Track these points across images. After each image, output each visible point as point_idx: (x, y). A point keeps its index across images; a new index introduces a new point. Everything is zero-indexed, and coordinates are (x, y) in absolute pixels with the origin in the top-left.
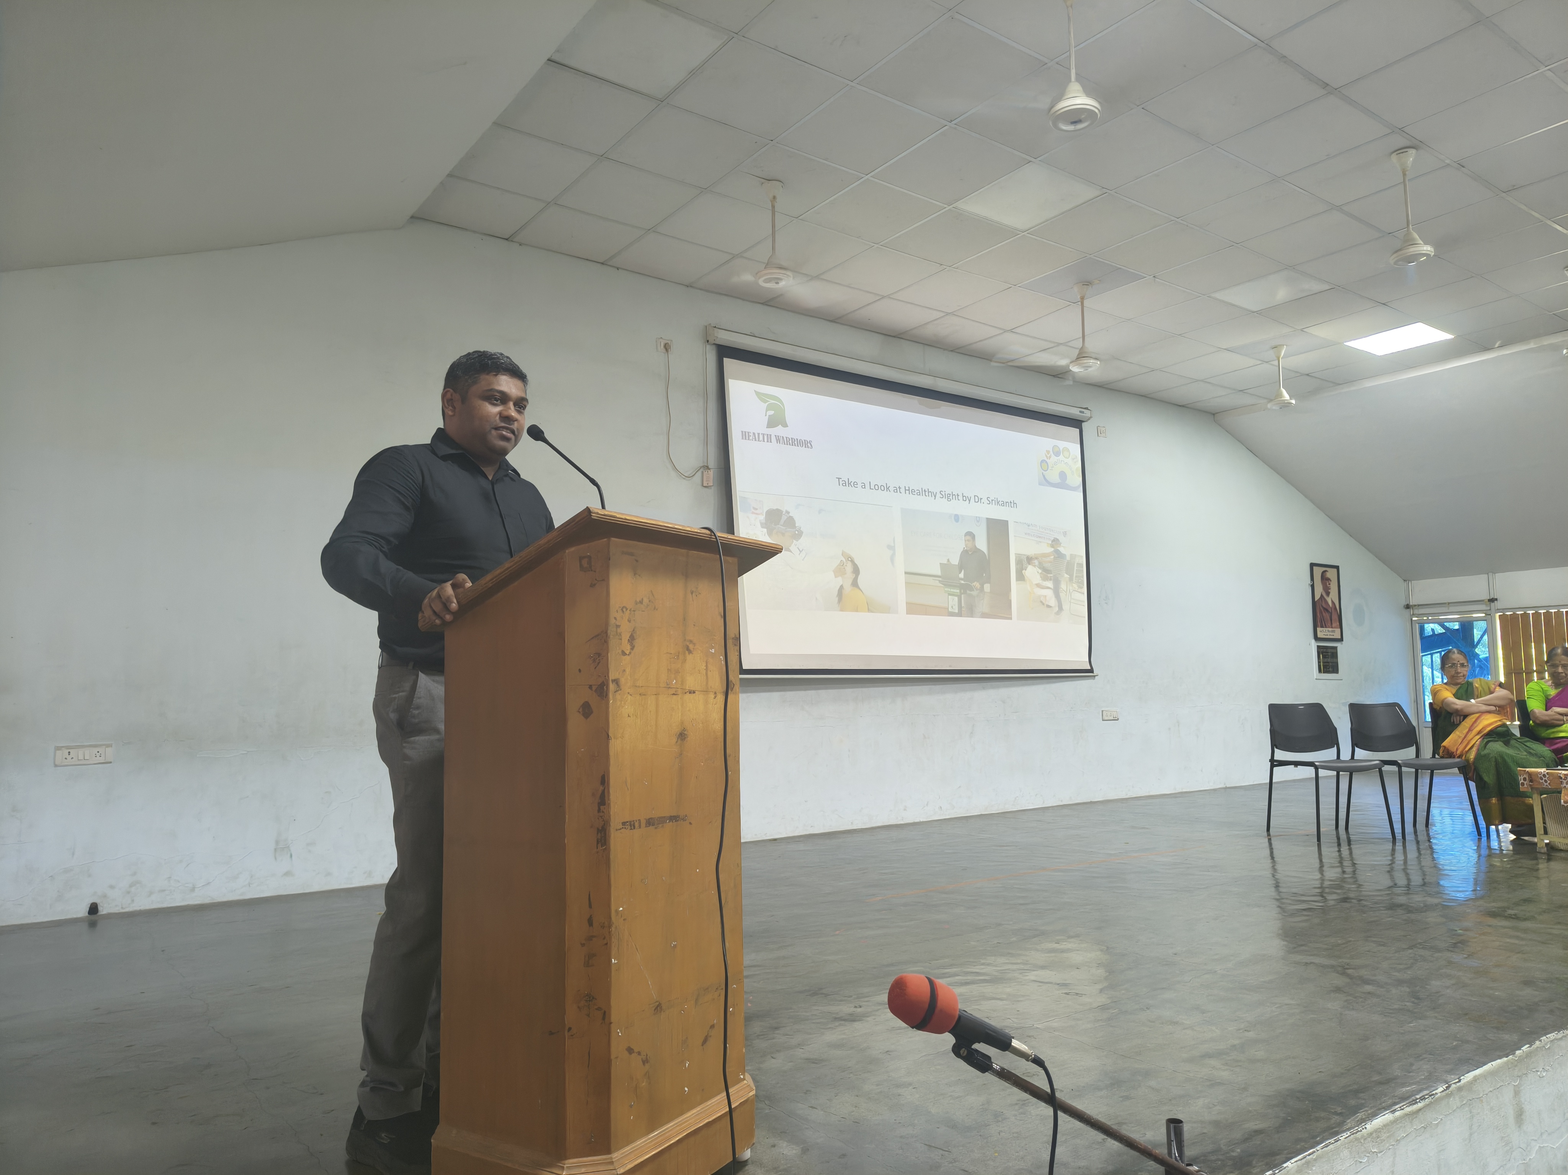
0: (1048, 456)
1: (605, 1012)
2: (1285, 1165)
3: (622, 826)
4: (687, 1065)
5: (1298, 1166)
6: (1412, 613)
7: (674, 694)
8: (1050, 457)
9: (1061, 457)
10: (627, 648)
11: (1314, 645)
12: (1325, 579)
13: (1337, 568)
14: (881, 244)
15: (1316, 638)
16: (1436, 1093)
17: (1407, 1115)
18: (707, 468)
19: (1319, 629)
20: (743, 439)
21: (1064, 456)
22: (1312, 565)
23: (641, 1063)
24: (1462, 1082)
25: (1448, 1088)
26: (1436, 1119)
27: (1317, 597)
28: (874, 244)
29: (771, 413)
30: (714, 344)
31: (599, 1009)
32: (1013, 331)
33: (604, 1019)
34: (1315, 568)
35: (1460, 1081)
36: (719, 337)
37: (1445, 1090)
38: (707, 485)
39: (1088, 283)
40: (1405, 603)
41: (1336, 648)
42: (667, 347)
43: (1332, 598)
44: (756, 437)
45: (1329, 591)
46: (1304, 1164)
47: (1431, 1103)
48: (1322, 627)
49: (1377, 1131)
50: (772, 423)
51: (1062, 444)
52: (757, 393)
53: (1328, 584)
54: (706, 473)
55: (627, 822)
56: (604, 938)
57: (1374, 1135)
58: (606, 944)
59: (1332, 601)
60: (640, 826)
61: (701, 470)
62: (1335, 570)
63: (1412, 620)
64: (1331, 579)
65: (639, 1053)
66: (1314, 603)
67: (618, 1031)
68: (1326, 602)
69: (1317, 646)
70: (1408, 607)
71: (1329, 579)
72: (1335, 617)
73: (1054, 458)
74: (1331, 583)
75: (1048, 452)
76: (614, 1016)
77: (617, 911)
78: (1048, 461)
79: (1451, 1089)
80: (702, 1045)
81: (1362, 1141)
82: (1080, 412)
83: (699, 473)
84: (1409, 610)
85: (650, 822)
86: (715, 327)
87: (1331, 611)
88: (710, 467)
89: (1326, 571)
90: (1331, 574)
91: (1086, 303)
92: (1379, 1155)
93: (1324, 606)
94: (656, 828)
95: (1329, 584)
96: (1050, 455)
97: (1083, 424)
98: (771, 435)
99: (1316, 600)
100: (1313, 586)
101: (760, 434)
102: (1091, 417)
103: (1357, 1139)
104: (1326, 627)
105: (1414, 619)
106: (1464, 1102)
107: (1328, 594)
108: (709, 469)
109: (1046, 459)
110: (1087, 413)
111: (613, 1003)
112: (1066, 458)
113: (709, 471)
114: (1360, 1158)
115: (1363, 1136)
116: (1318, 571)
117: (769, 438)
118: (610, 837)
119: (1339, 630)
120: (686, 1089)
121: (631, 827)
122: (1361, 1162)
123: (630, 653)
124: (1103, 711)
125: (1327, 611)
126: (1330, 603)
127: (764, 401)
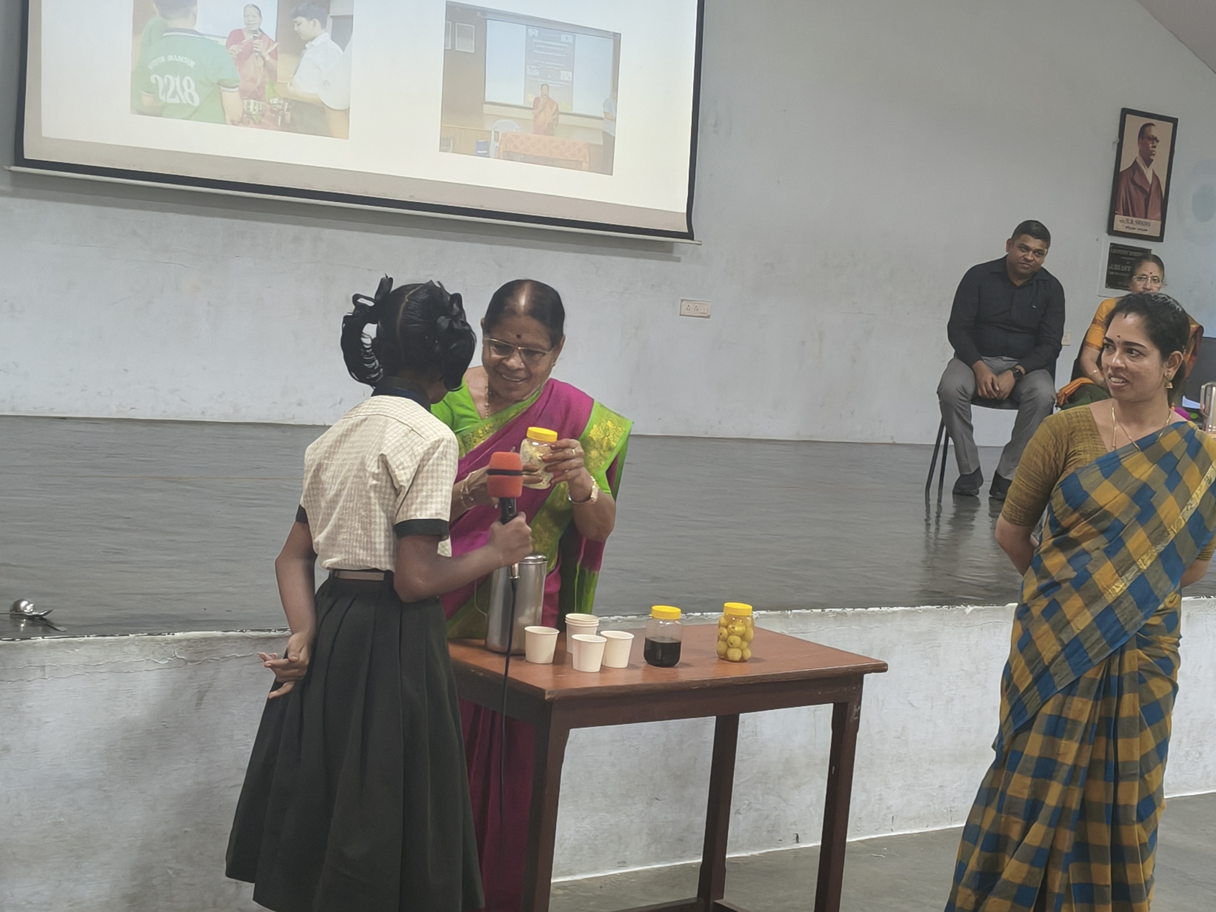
11: (1107, 241)
12: (1145, 137)
13: (1175, 121)
15: (1111, 231)
19: (1118, 218)
22: (1125, 112)
27: (1125, 166)
34: (1128, 116)
43: (1155, 170)
45: (1152, 157)
48: (1126, 213)
53: (1151, 145)
59: (1155, 176)
62: (1171, 124)
64: (1158, 139)
66: (1118, 175)
68: (1143, 175)
69: (1113, 246)
71: (1155, 139)
72: (1155, 201)
74: (1158, 145)
87: (1148, 190)
89: (1152, 124)
90: (1161, 130)
93: (1137, 178)
95: (1154, 147)
99: (1121, 170)
100: (1119, 147)
104: (1134, 216)
107: (1148, 162)
116: (1134, 124)
119: (1159, 223)
124: (682, 300)
125: (1143, 190)
126: (1149, 177)
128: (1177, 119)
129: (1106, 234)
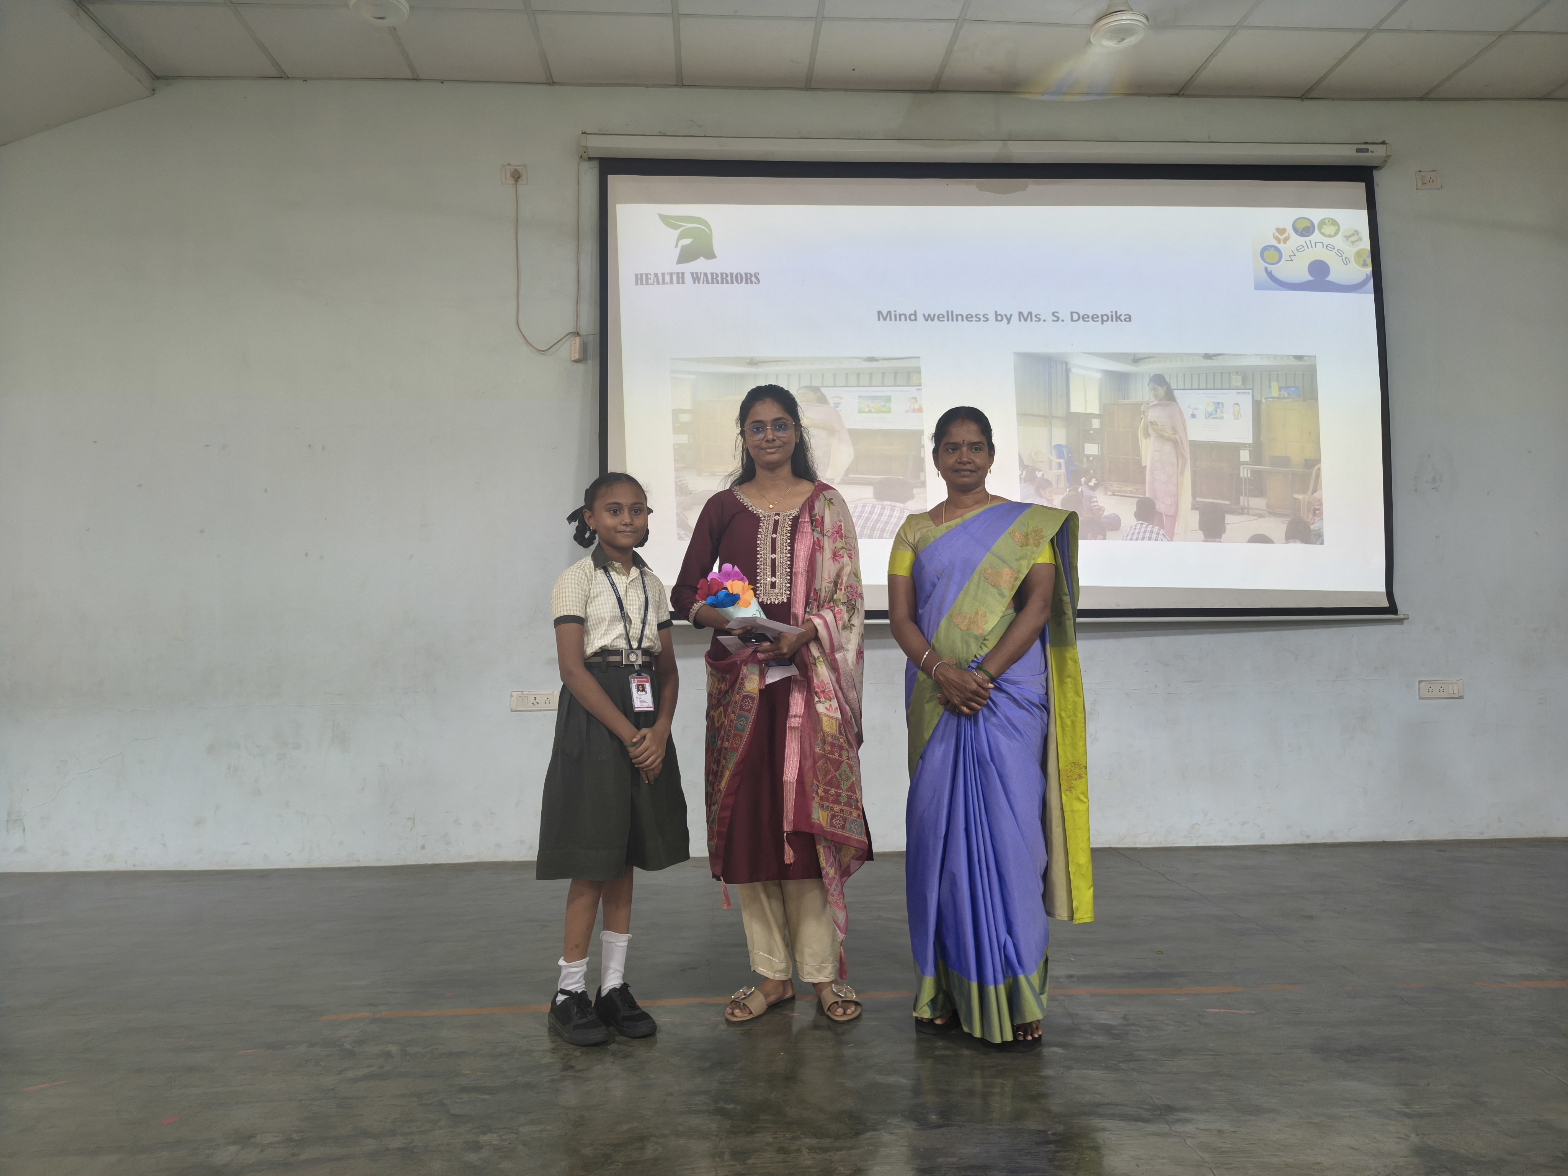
0: (1282, 237)
8: (1286, 240)
9: (1316, 236)
18: (576, 335)
20: (637, 284)
21: (1323, 234)
29: (687, 241)
30: (590, 159)
36: (589, 145)
38: (576, 359)
42: (516, 176)
44: (659, 279)
50: (686, 256)
51: (1317, 214)
52: (664, 219)
54: (574, 341)
61: (568, 339)
73: (1296, 240)
75: (1281, 231)
78: (1281, 246)
83: (566, 344)
86: (596, 134)
88: (580, 330)
96: (1286, 235)
97: (1375, 172)
98: (683, 274)
101: (666, 275)
102: (1394, 158)
108: (580, 334)
109: (1275, 243)
110: (1378, 152)
112: (1330, 236)
113: (578, 338)
117: (681, 278)
124: (1420, 682)
127: (676, 227)
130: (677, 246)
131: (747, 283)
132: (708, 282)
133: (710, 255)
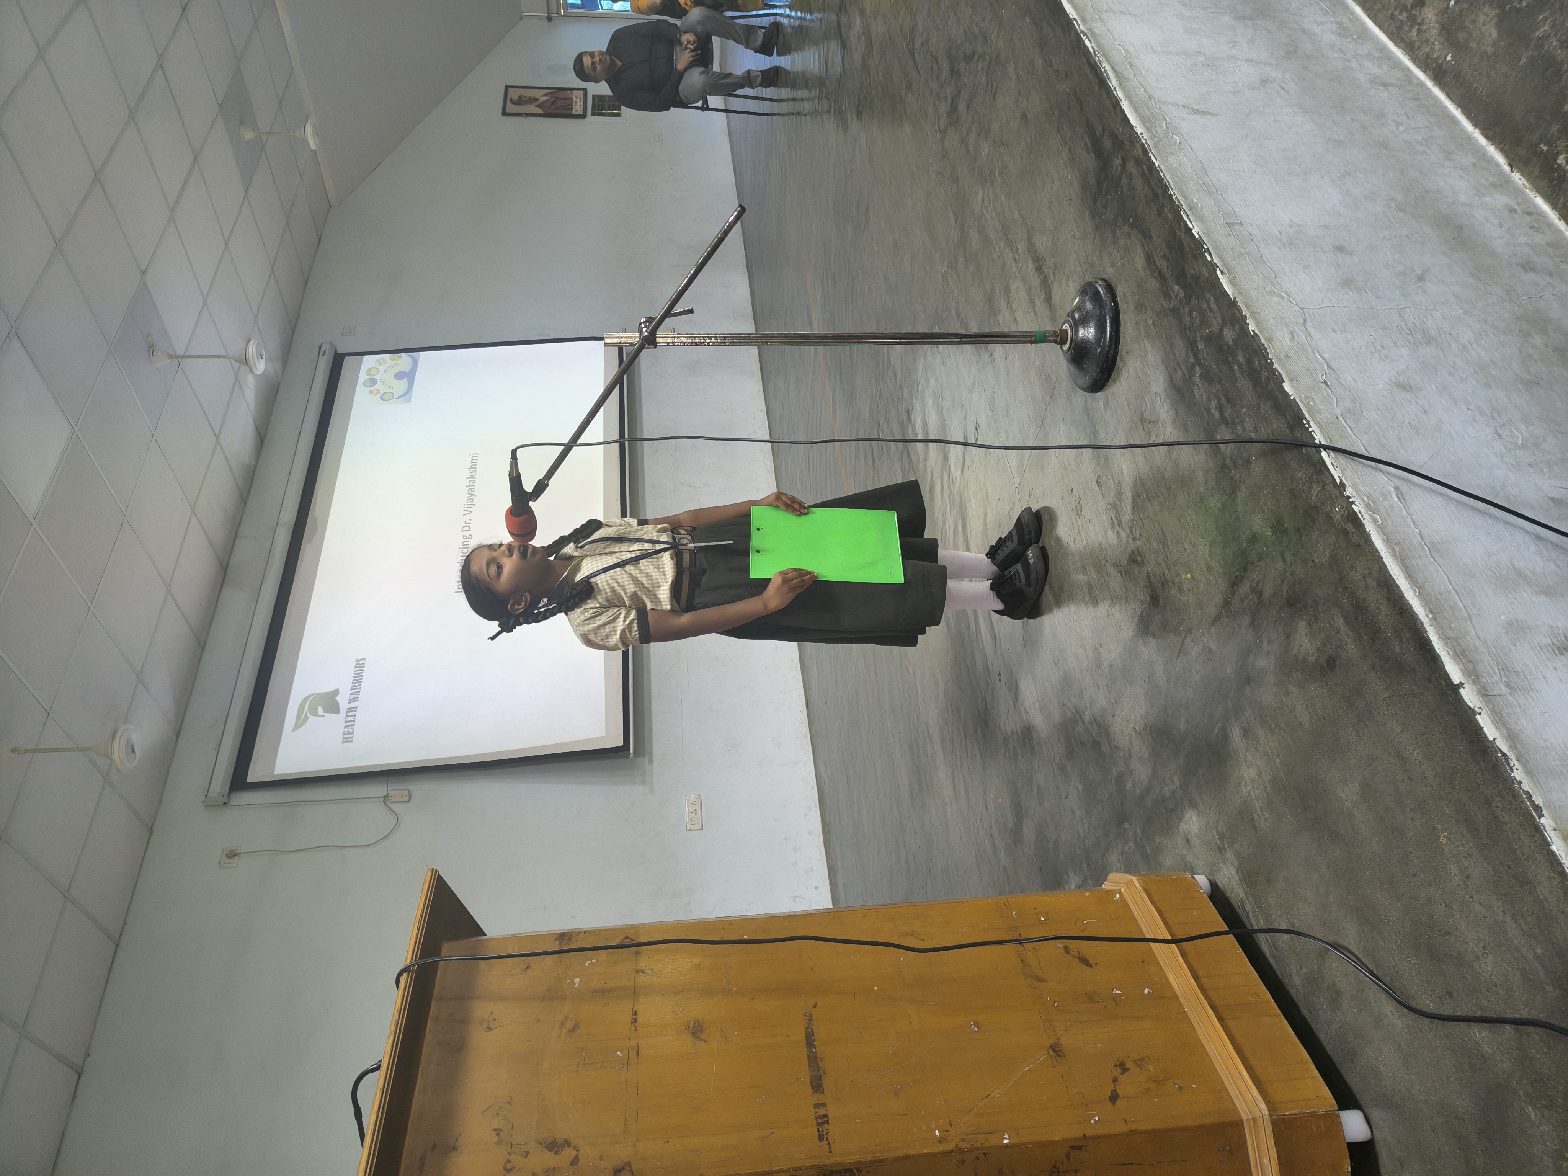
1: (1072, 1147)
2: (1197, 236)
3: (825, 1142)
4: (1117, 992)
5: (1196, 220)
6: (556, 15)
7: (637, 1054)
8: (378, 390)
9: (378, 377)
10: (568, 1153)
11: (590, 118)
12: (520, 102)
13: (507, 87)
14: (89, 604)
15: (583, 116)
16: (1092, 47)
17: (1120, 84)
18: (386, 797)
19: (574, 112)
21: (377, 374)
22: (505, 113)
23: (1127, 1073)
24: (1076, 17)
25: (1085, 34)
26: (1121, 53)
27: (540, 111)
28: (90, 611)
29: (320, 710)
30: (229, 796)
31: (1068, 1156)
32: (217, 434)
33: (1079, 1148)
34: (508, 111)
35: (1075, 20)
36: (219, 791)
37: (1088, 37)
38: (408, 797)
39: (151, 348)
40: (546, 21)
41: (594, 97)
42: (232, 855)
43: (540, 95)
45: (532, 98)
46: (1193, 214)
47: (1104, 55)
48: (572, 109)
49: (1143, 120)
51: (363, 377)
52: (295, 728)
53: (525, 99)
54: (392, 798)
55: (818, 1130)
56: (977, 1158)
57: (1148, 125)
58: (985, 1154)
60: (824, 1105)
61: (389, 804)
62: (510, 90)
63: (563, 16)
64: (519, 95)
65: (1115, 1080)
66: (546, 115)
67: (1092, 1122)
68: (545, 102)
69: (592, 115)
70: (549, 19)
71: (520, 97)
72: (562, 94)
73: (379, 385)
74: (524, 95)
75: (371, 393)
76: (1075, 1132)
77: (941, 1140)
78: (382, 392)
79: (1085, 31)
80: (1091, 966)
81: (1157, 139)
82: (324, 355)
83: (393, 806)
84: (553, 18)
85: (817, 1086)
86: (206, 796)
87: (554, 98)
88: (385, 794)
89: (511, 99)
90: (514, 94)
91: (180, 352)
92: (1168, 121)
93: (549, 104)
94: (824, 1073)
95: (525, 97)
96: (374, 390)
97: (339, 352)
98: (348, 709)
99: (542, 113)
100: (528, 115)
101: (346, 723)
102: (331, 343)
103: (1156, 146)
104: (572, 104)
105: (562, 14)
106: (1097, 17)
107: (536, 100)
108: (388, 795)
109: (379, 395)
110: (326, 349)
111: (1058, 1136)
112: (379, 371)
113: (390, 795)
114: (1175, 144)
115: (1151, 138)
116: (511, 108)
117: (351, 710)
118: (840, 1164)
119: (575, 92)
120: (1146, 991)
121: (824, 1123)
122: (1180, 143)
123: (575, 1148)
125: (554, 102)
126: (546, 98)
127: (306, 718)
128: (506, 86)
129: (587, 119)
130: (323, 716)
131: (364, 667)
132: (359, 692)
133: (336, 692)
